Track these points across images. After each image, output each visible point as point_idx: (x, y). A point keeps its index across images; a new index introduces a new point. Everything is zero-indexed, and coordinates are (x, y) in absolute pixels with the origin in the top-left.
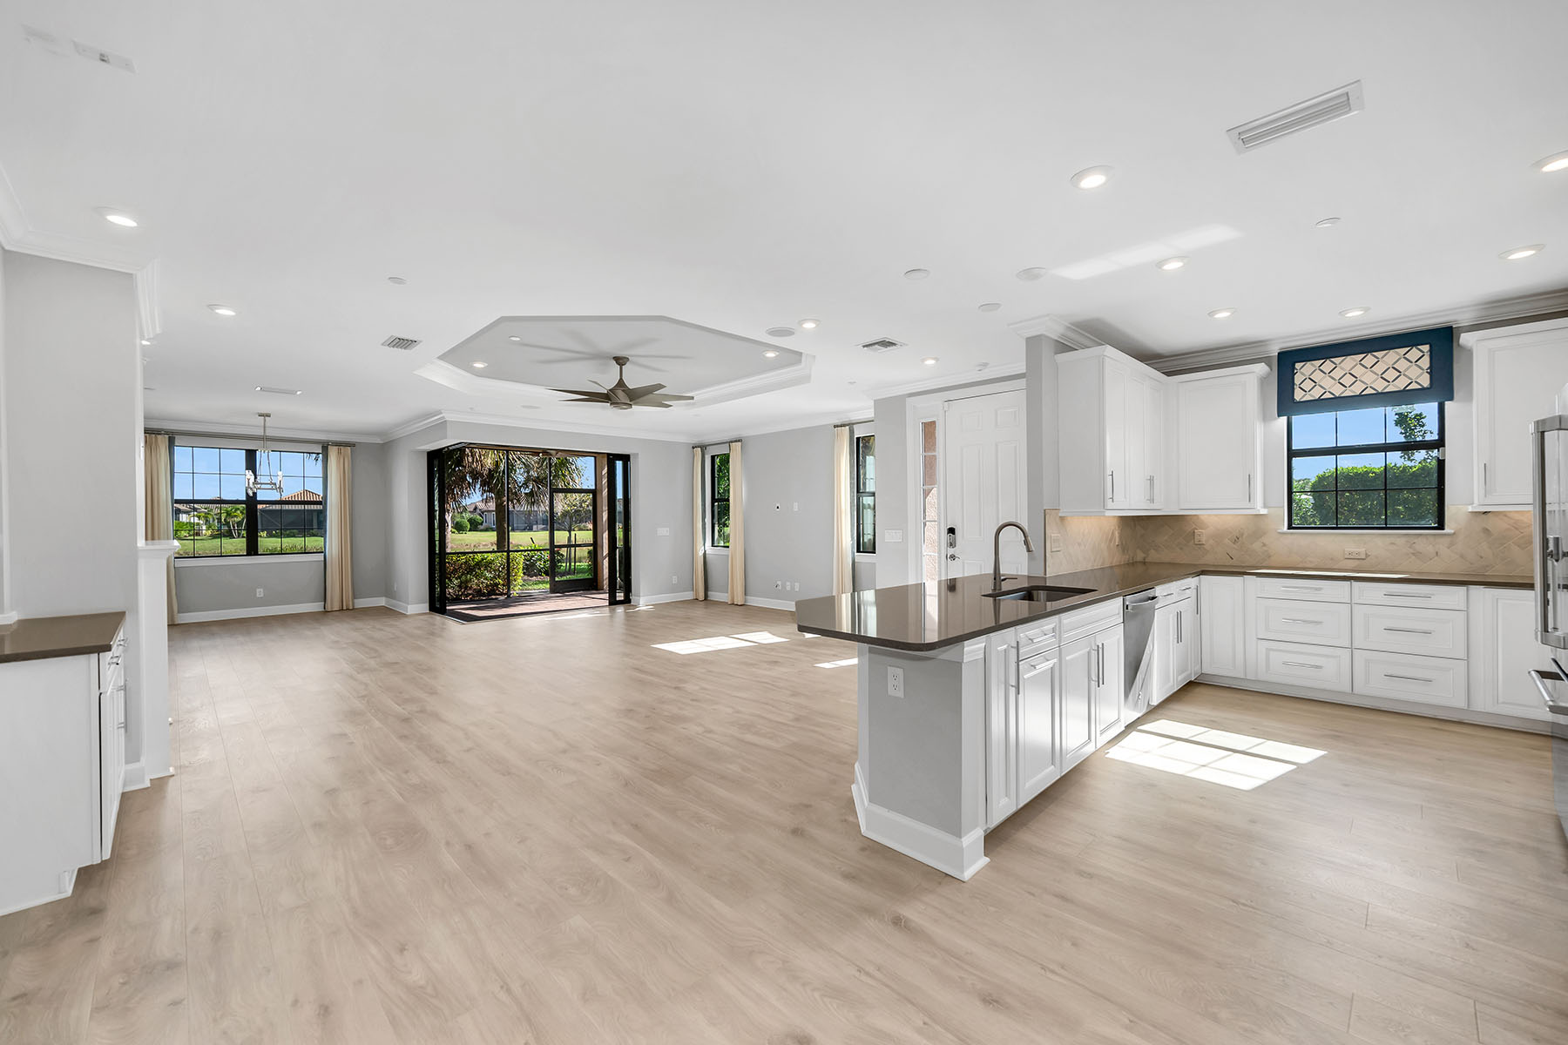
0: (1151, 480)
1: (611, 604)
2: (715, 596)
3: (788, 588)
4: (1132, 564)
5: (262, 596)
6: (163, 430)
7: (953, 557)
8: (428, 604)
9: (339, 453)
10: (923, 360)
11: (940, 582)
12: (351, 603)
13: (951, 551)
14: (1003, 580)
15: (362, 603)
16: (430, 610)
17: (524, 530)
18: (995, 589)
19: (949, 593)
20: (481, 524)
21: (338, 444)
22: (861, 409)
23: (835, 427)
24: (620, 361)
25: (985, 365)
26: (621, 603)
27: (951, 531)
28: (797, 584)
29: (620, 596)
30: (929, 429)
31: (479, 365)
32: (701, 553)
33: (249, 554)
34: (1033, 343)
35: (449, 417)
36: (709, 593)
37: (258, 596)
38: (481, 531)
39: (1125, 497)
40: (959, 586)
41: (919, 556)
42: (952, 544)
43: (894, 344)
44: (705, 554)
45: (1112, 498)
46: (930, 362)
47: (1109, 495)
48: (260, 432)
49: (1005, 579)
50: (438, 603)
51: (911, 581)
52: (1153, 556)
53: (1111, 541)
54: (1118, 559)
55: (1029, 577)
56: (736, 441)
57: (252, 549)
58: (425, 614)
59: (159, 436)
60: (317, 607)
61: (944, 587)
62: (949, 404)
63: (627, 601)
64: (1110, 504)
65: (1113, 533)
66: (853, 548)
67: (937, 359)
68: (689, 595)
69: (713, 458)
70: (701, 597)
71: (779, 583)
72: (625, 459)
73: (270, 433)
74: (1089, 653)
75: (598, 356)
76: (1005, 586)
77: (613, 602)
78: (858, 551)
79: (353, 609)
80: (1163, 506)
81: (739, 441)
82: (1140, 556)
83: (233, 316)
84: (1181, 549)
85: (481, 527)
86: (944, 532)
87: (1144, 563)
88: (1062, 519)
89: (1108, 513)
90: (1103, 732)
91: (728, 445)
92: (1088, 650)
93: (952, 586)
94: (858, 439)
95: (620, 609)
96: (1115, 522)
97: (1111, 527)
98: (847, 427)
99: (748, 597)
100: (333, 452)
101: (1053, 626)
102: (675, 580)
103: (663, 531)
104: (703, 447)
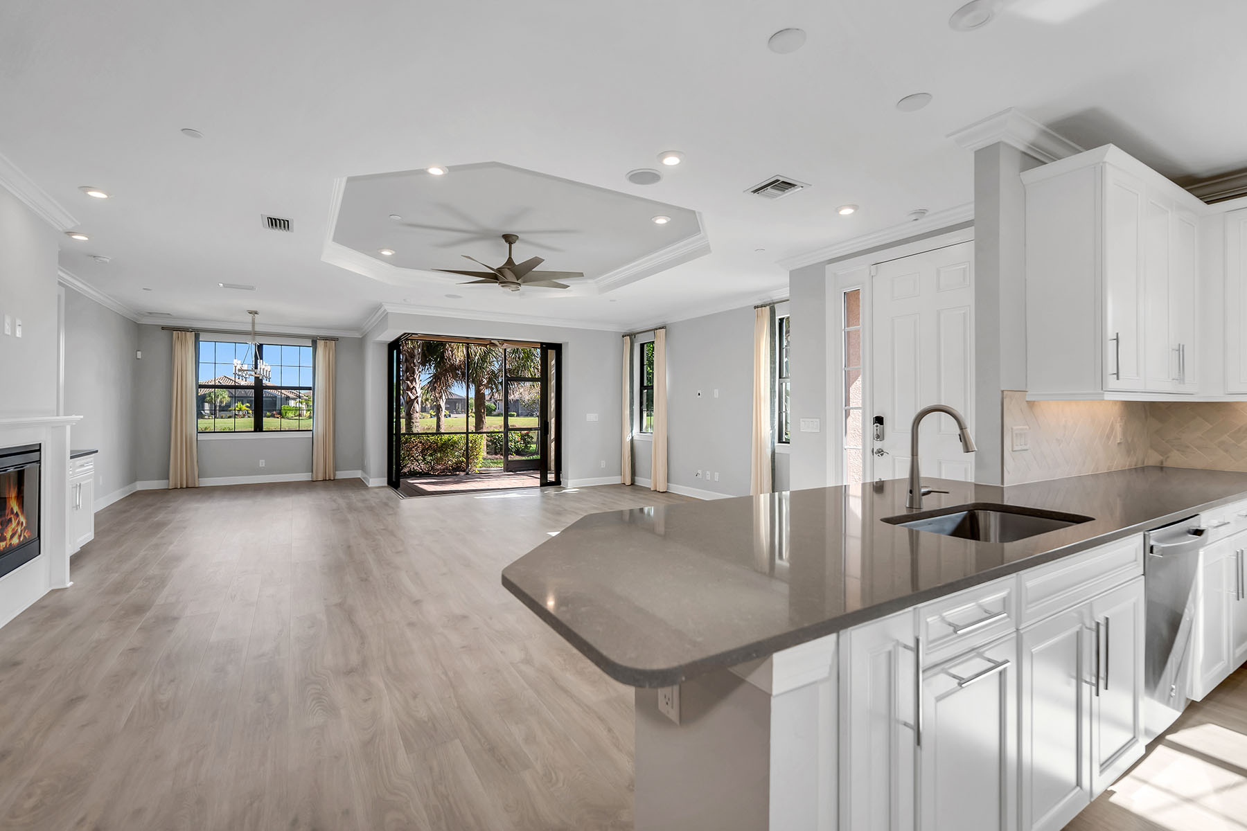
0: (1180, 350)
1: (542, 485)
2: (641, 481)
3: (708, 477)
4: (1142, 470)
5: (264, 466)
6: (191, 328)
7: (881, 452)
8: (386, 479)
9: (326, 346)
10: (837, 210)
11: (864, 485)
12: (332, 476)
13: (878, 445)
14: (925, 494)
15: (341, 475)
16: (388, 484)
17: (527, 416)
18: (911, 507)
19: (874, 493)
20: (495, 411)
21: (326, 339)
22: (776, 284)
23: (755, 307)
24: (509, 239)
25: (922, 212)
26: (551, 484)
27: (879, 420)
28: (717, 474)
29: (551, 477)
30: (851, 298)
31: (387, 253)
32: (628, 439)
33: (255, 431)
34: (986, 158)
35: (389, 308)
36: (636, 478)
37: (261, 466)
38: (494, 416)
39: (1138, 374)
40: (887, 488)
41: (840, 450)
42: (879, 437)
43: (791, 185)
44: (632, 440)
45: (1117, 374)
46: (847, 212)
47: (1111, 368)
48: (249, 328)
49: (929, 493)
50: (396, 478)
51: (830, 483)
52: (1176, 459)
53: (1108, 437)
54: (1120, 461)
55: (976, 485)
56: (660, 328)
57: (258, 427)
58: (383, 487)
59: (188, 333)
60: (304, 477)
61: (869, 489)
62: (877, 267)
63: (557, 482)
64: (1112, 382)
65: (1112, 428)
66: (773, 437)
67: (855, 207)
68: (617, 480)
69: (642, 346)
70: (628, 482)
71: (700, 472)
72: (558, 348)
73: (258, 329)
74: (1079, 635)
75: (483, 235)
76: (928, 504)
77: (545, 483)
78: (780, 441)
79: (334, 480)
80: (1195, 391)
81: (663, 328)
82: (1154, 459)
83: (106, 198)
84: (1227, 451)
85: (494, 413)
86: (870, 421)
87: (1161, 468)
88: (1031, 404)
89: (1109, 397)
90: (1105, 765)
91: (653, 332)
92: (1076, 629)
93: (879, 488)
94: (781, 320)
95: (551, 491)
96: (1116, 411)
97: (1110, 416)
98: (768, 307)
99: (671, 485)
100: (321, 344)
101: (1003, 594)
102: (603, 464)
103: (592, 417)
104: (632, 336)
